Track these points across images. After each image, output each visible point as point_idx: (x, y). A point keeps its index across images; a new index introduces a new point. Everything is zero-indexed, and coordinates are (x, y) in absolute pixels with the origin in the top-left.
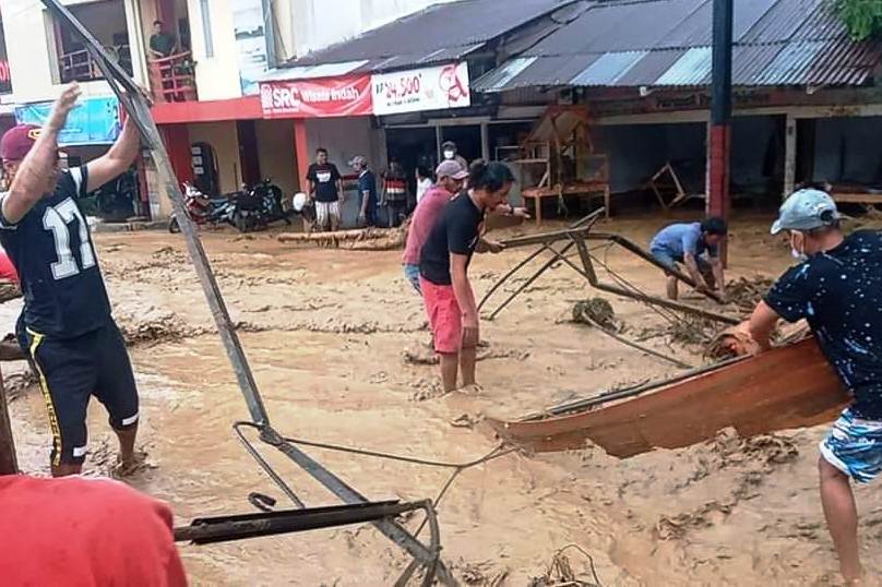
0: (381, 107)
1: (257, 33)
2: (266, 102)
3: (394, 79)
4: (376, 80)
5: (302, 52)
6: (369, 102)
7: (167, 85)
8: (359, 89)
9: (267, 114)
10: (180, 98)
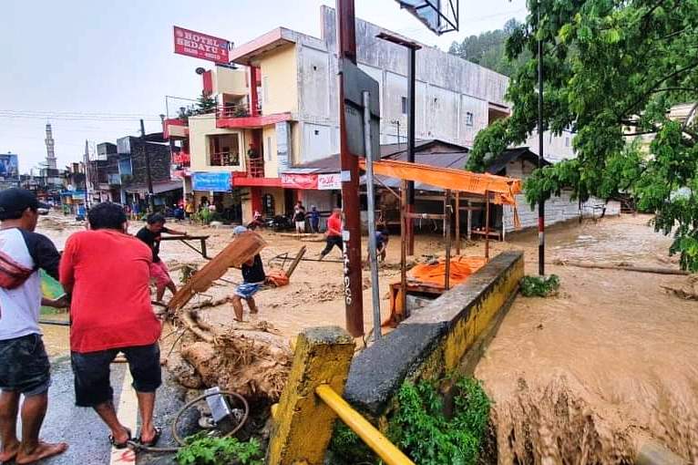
0: (321, 187)
1: (284, 154)
2: (283, 181)
3: (325, 176)
4: (320, 176)
5: (303, 162)
6: (317, 185)
7: (253, 170)
8: (314, 179)
9: (283, 186)
10: (258, 176)
